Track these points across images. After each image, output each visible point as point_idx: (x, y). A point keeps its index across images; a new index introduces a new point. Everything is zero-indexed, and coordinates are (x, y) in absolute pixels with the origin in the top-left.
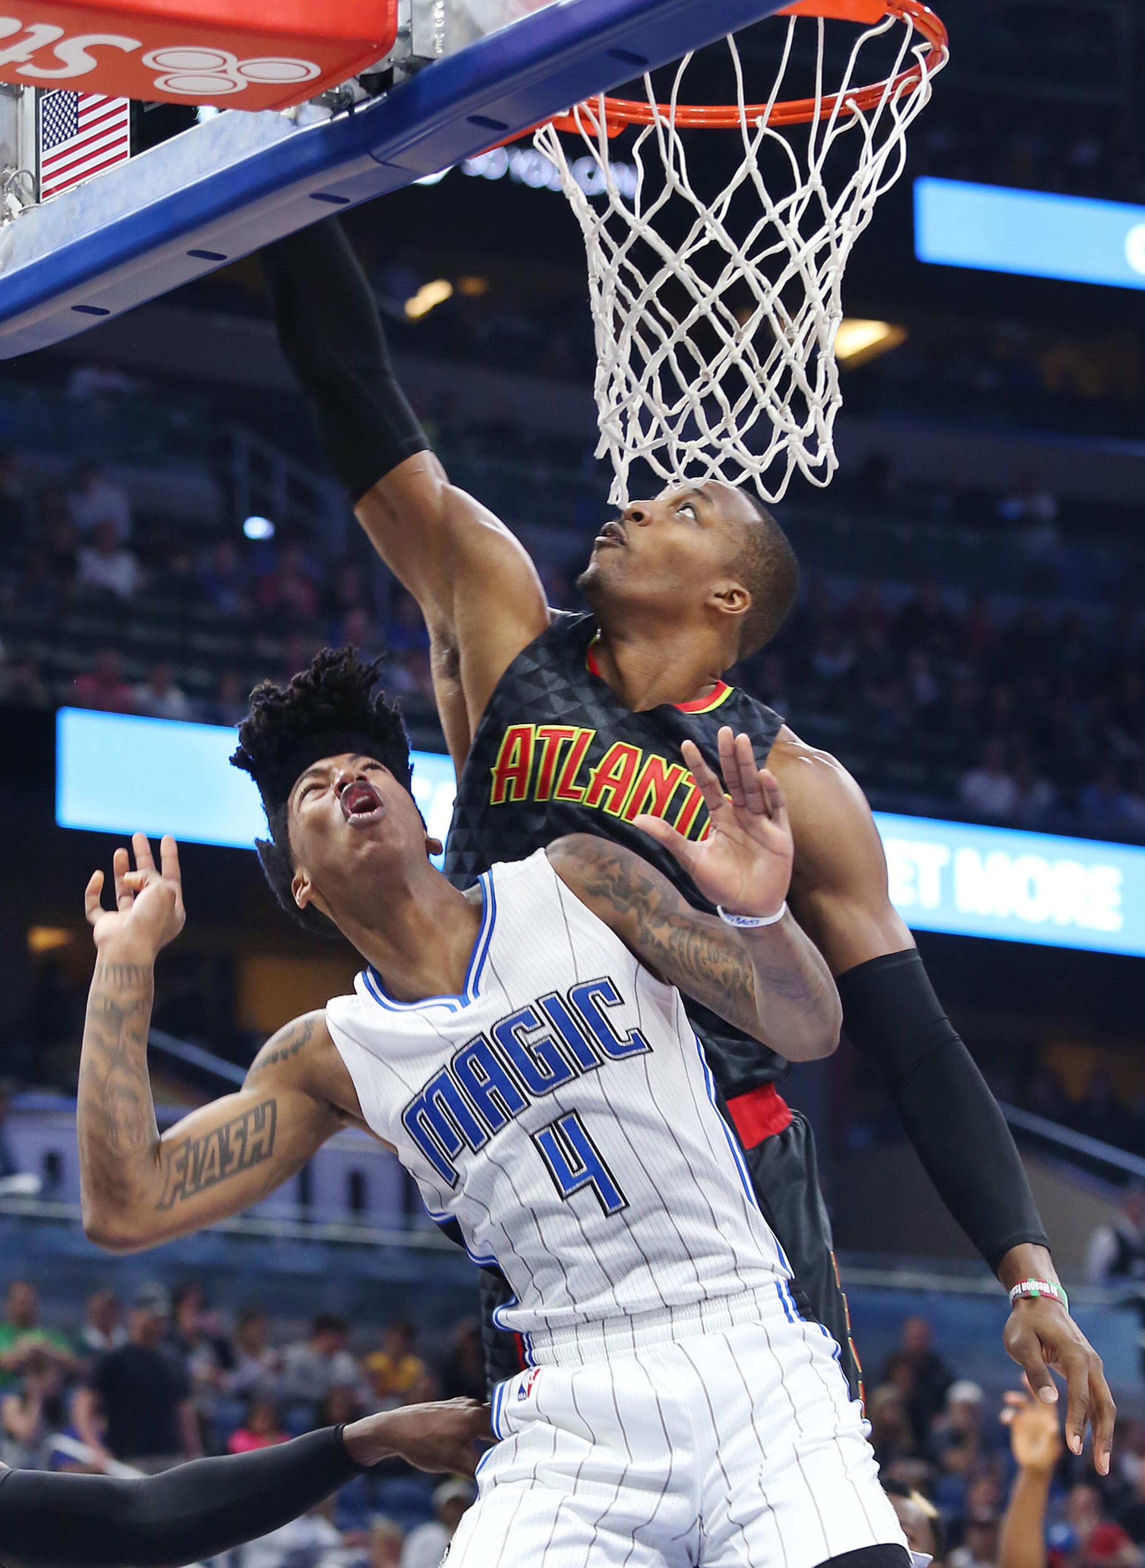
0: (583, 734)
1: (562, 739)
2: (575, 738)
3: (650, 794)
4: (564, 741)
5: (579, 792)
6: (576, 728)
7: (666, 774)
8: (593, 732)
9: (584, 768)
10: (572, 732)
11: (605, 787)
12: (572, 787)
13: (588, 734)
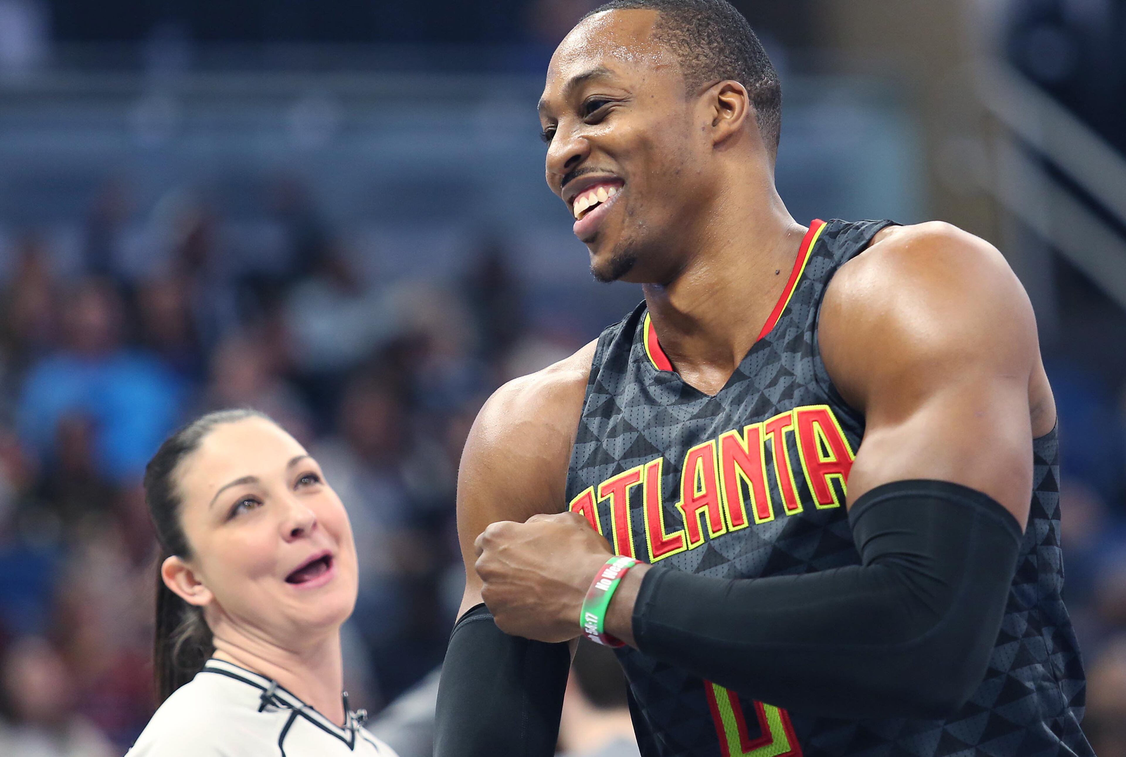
0: (651, 468)
1: (627, 488)
2: (643, 479)
3: (742, 480)
4: (631, 488)
5: (678, 539)
6: (640, 468)
7: (744, 444)
8: (660, 460)
9: (670, 509)
10: (638, 474)
11: (698, 512)
12: (666, 538)
13: (656, 466)
